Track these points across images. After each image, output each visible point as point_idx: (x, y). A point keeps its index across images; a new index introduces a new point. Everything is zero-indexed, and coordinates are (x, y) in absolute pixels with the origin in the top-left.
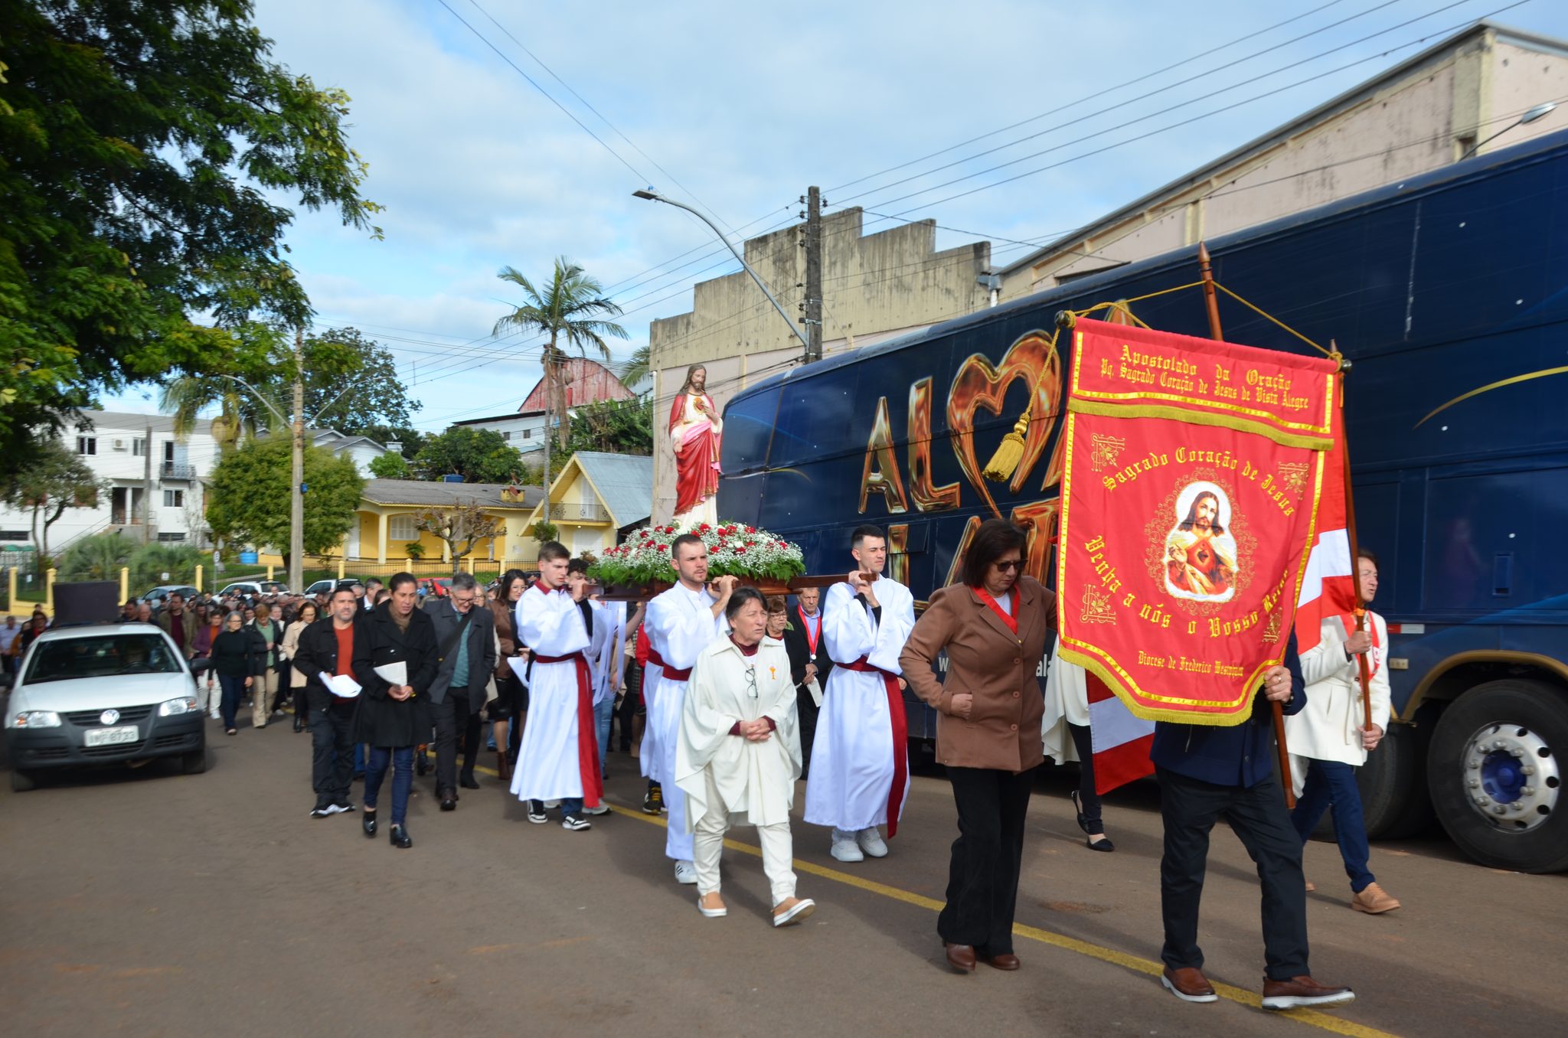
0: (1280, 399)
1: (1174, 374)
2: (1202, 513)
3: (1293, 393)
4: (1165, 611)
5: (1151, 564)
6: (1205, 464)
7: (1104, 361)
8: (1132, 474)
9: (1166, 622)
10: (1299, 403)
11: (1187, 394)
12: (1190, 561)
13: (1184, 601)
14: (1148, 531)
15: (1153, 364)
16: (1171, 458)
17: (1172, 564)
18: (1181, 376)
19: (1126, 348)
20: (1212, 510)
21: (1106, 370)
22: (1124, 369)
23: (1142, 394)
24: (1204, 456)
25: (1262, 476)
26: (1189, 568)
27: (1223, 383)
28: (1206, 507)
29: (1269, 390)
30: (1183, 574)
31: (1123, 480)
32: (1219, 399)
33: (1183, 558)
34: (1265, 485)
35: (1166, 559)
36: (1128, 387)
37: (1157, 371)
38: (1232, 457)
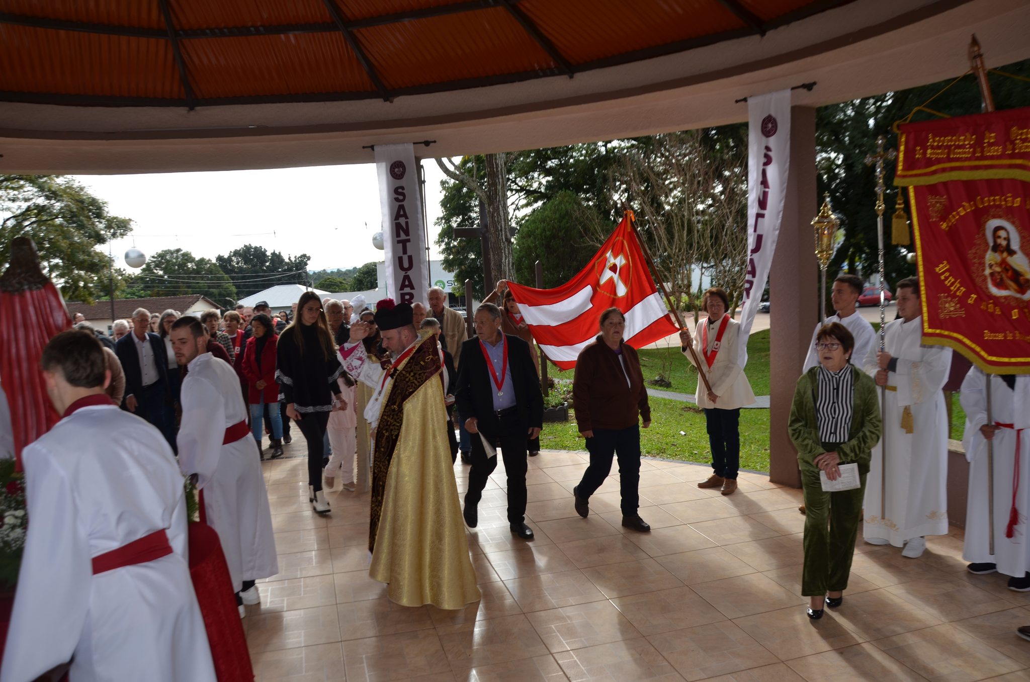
2: (998, 241)
5: (977, 276)
7: (917, 149)
9: (998, 312)
11: (967, 160)
15: (945, 144)
17: (992, 274)
18: (963, 147)
19: (929, 136)
20: (1005, 239)
21: (917, 155)
22: (928, 152)
24: (994, 200)
27: (991, 145)
28: (999, 237)
29: (1024, 141)
31: (950, 224)
33: (999, 269)
35: (987, 272)
36: (932, 163)
37: (947, 148)
38: (1014, 197)
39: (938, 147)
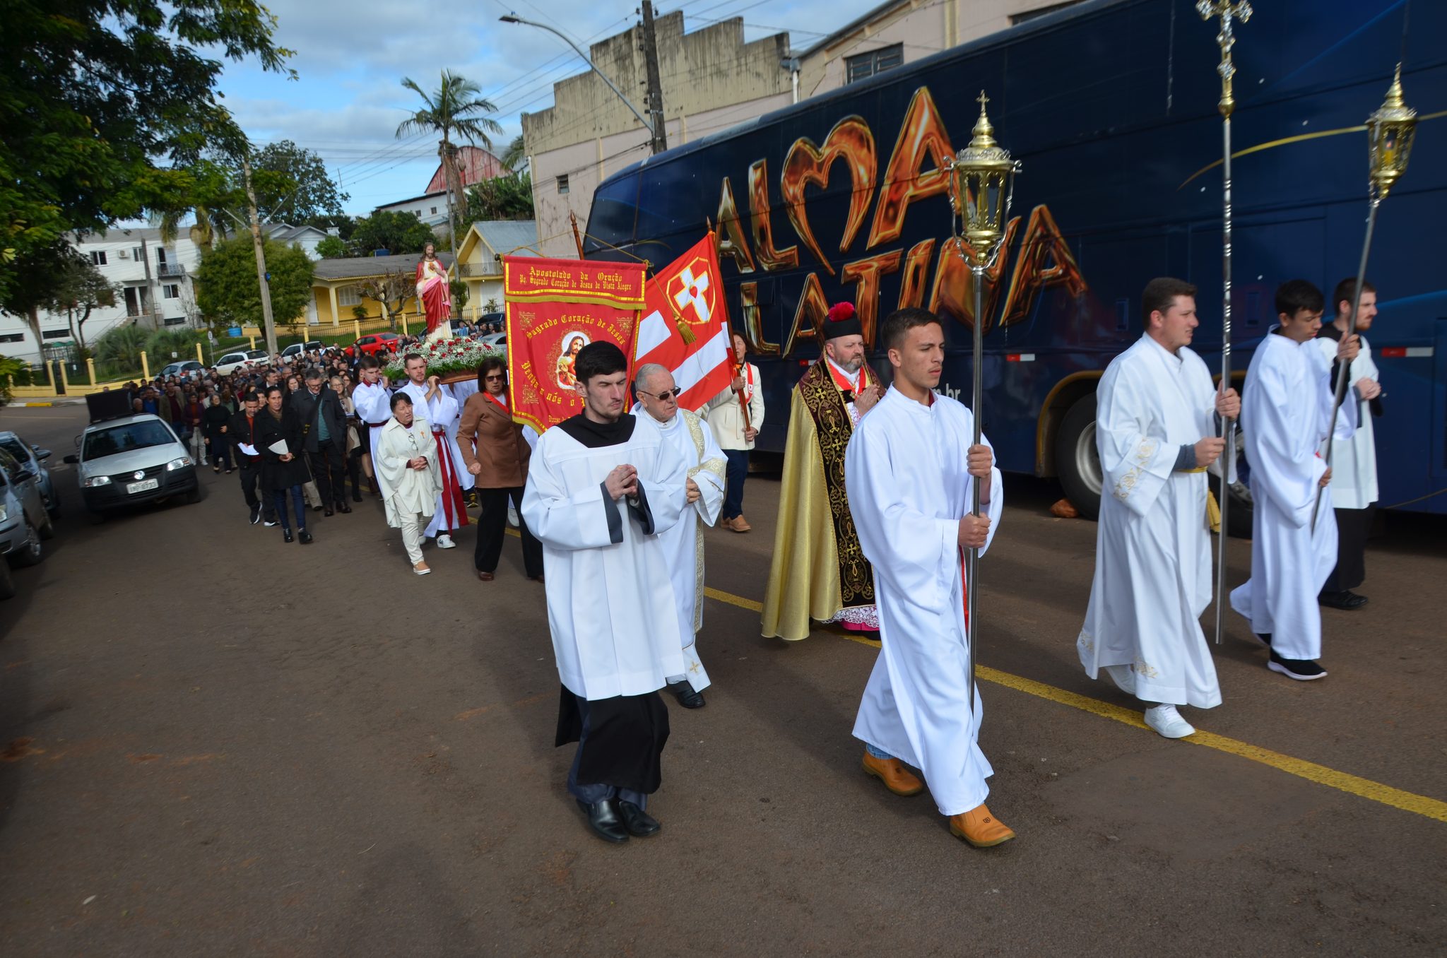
0: (616, 284)
1: (556, 279)
2: (575, 347)
3: (623, 282)
4: (558, 396)
6: (577, 322)
7: (521, 276)
8: (539, 331)
9: (559, 402)
10: (626, 287)
11: (565, 288)
12: (570, 371)
13: (568, 390)
14: (548, 358)
15: (547, 275)
16: (559, 321)
17: (560, 373)
18: (563, 280)
19: (532, 268)
21: (522, 280)
22: (532, 279)
23: (542, 291)
24: (576, 319)
25: (608, 326)
26: (569, 374)
27: (585, 281)
28: (576, 344)
29: (609, 282)
30: (566, 378)
31: (535, 333)
32: (583, 289)
33: (566, 370)
34: (609, 330)
35: (558, 371)
36: (535, 288)
37: (549, 279)
38: (591, 318)
39: (540, 277)
